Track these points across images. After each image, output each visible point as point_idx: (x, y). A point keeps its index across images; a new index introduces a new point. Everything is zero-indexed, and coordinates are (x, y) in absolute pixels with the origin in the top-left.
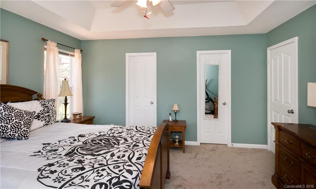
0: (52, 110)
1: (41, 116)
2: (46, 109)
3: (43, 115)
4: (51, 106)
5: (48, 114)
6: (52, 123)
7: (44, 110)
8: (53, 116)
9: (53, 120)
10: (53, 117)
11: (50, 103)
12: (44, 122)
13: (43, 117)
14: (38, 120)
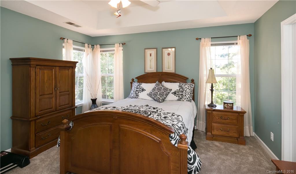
0: (186, 91)
1: (177, 93)
2: (181, 89)
3: (178, 93)
4: (186, 88)
5: (182, 93)
6: (184, 100)
7: (179, 90)
8: (185, 95)
9: (185, 98)
10: (185, 97)
11: (185, 86)
12: (178, 97)
13: (178, 94)
14: (175, 95)
